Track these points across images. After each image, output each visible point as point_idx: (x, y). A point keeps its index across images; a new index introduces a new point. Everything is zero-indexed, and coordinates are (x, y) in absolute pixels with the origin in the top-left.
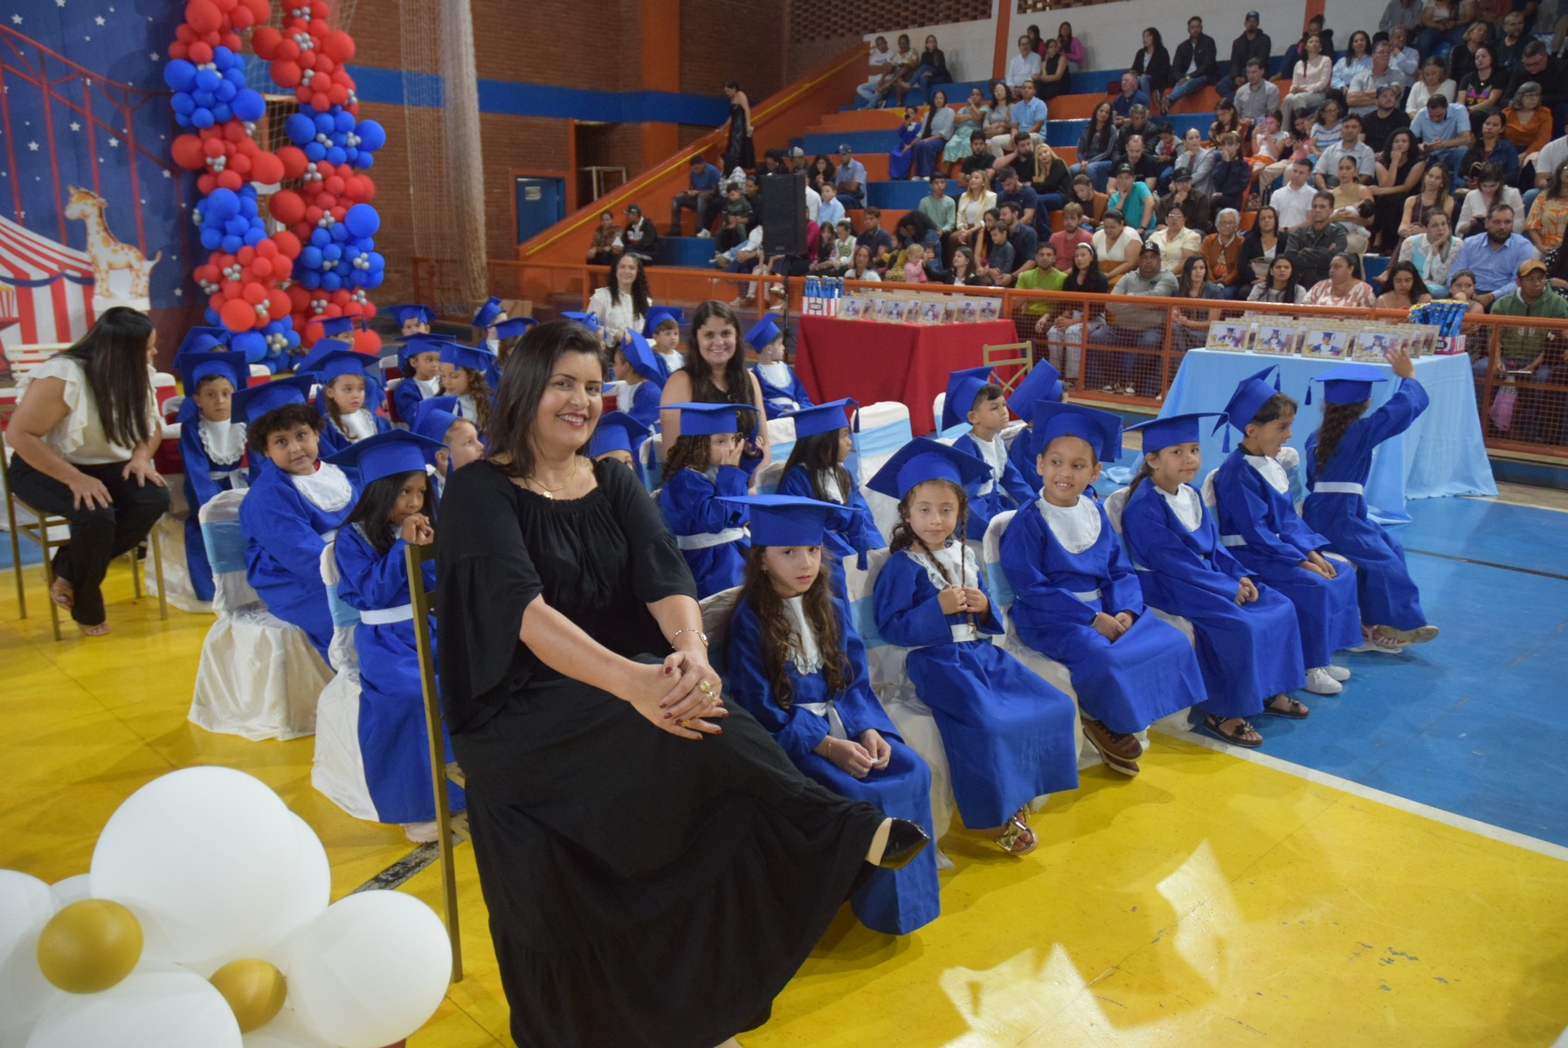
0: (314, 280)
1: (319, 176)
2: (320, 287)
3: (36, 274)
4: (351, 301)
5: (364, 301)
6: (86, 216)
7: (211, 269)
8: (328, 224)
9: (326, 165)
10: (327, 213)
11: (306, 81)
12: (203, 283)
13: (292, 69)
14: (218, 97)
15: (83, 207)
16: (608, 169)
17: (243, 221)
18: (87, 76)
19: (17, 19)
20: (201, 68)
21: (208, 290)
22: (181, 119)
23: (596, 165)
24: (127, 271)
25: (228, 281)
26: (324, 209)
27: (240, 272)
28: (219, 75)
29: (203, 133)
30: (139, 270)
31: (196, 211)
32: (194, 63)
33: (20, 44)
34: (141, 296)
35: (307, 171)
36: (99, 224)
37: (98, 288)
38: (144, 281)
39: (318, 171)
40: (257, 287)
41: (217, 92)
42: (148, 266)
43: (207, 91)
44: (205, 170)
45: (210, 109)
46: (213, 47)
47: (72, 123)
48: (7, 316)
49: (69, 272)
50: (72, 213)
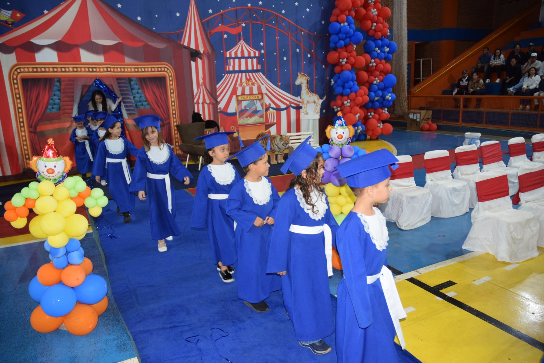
0: (370, 105)
1: (375, 64)
2: (372, 108)
3: (283, 106)
4: (382, 113)
5: (387, 112)
6: (302, 84)
7: (339, 102)
8: (377, 82)
9: (378, 60)
10: (377, 79)
11: (373, 28)
12: (335, 107)
13: (369, 22)
14: (347, 36)
15: (302, 80)
16: (425, 59)
17: (351, 83)
18: (302, 31)
19: (283, 12)
20: (342, 25)
21: (336, 110)
22: (332, 45)
23: (422, 58)
24: (314, 103)
25: (345, 107)
26: (375, 78)
27: (350, 103)
28: (348, 26)
29: (339, 50)
30: (318, 103)
31: (332, 80)
32: (340, 23)
33: (284, 20)
34: (317, 113)
35: (371, 63)
36: (306, 87)
37: (302, 111)
38: (319, 107)
39: (375, 62)
40: (357, 108)
41: (347, 33)
42: (321, 101)
43: (344, 34)
44: (338, 64)
45: (343, 40)
46: (346, 16)
47: (297, 49)
48: (273, 122)
49: (292, 105)
50: (297, 82)
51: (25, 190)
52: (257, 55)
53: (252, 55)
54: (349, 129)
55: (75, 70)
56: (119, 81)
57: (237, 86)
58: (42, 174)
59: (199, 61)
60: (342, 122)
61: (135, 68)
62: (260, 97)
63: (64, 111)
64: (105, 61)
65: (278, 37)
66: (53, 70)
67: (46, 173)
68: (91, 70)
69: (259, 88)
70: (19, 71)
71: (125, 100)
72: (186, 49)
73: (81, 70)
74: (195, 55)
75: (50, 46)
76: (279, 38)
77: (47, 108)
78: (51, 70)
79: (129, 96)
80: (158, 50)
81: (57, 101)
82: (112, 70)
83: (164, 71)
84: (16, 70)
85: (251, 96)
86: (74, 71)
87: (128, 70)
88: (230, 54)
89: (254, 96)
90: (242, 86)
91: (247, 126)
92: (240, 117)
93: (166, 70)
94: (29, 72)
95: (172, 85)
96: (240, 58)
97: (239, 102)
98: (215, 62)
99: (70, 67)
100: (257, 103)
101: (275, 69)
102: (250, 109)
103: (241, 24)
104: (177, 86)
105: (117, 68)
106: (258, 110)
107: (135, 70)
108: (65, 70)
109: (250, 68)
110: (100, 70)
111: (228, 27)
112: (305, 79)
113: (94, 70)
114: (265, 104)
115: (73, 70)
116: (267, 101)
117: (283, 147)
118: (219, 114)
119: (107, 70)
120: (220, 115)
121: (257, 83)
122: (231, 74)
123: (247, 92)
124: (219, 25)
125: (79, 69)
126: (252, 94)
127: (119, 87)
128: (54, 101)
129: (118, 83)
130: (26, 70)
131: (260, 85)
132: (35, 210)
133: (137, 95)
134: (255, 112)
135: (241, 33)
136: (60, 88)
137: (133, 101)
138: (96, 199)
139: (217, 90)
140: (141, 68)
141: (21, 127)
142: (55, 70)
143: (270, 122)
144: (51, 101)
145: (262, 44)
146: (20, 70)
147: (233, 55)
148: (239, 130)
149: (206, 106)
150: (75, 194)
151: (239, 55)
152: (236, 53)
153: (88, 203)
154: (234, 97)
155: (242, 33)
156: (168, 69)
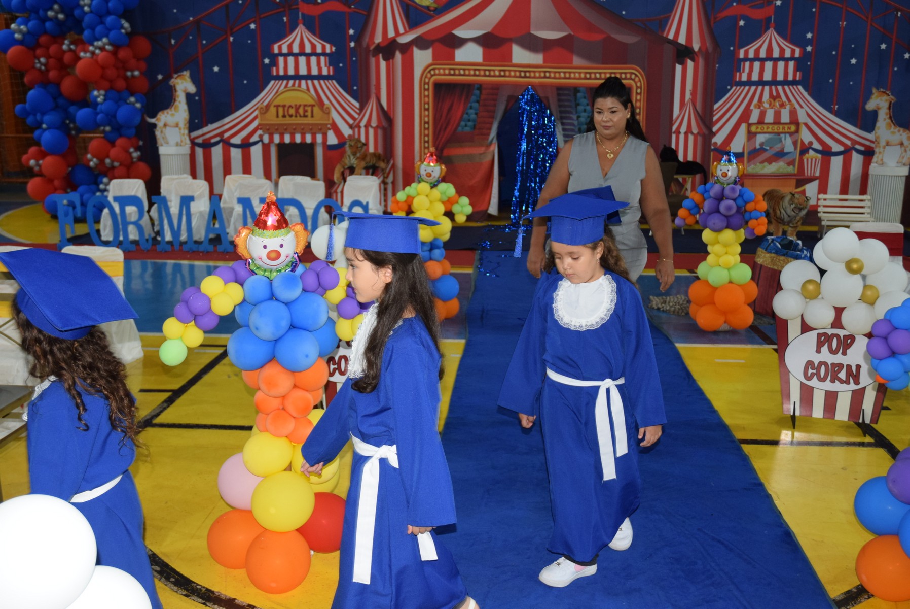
3: (836, 148)
6: (879, 108)
15: (879, 102)
18: (898, 10)
24: (899, 146)
30: (908, 147)
34: (904, 165)
36: (887, 114)
37: (875, 159)
47: (882, 44)
48: (812, 175)
49: (858, 147)
50: (870, 106)
51: (407, 188)
52: (797, 55)
53: (788, 54)
54: (738, 166)
55: (502, 73)
56: (561, 92)
57: (752, 107)
58: (422, 177)
59: (690, 64)
60: (728, 157)
61: (586, 73)
62: (793, 128)
63: (480, 131)
64: (545, 61)
65: (845, 23)
66: (475, 73)
67: (425, 176)
68: (523, 74)
69: (793, 113)
70: (432, 72)
71: (565, 121)
72: (670, 45)
73: (510, 74)
74: (683, 53)
75: (476, 40)
76: (846, 25)
77: (458, 125)
78: (472, 72)
79: (571, 116)
80: (625, 45)
81: (473, 116)
82: (552, 75)
83: (631, 79)
84: (430, 72)
85: (776, 127)
86: (500, 76)
87: (575, 75)
88: (746, 52)
89: (781, 127)
90: (762, 108)
91: (761, 178)
92: (749, 161)
93: (633, 76)
94: (445, 75)
95: (640, 101)
96: (763, 61)
97: (751, 135)
98: (717, 66)
99: (496, 70)
100: (785, 139)
101: (831, 81)
102: (770, 148)
103: (774, 2)
104: (647, 104)
105: (559, 73)
106: (786, 150)
107: (585, 76)
108: (490, 73)
109: (780, 77)
110: (535, 75)
111: (750, 7)
112: (886, 101)
113: (528, 74)
114: (802, 142)
115: (500, 74)
116: (806, 136)
117: (793, 213)
118: (712, 153)
119: (545, 75)
120: (714, 155)
121: (790, 104)
122: (743, 87)
123: (769, 118)
124: (733, 5)
125: (507, 73)
126: (777, 122)
127: (559, 100)
128: (469, 116)
129: (559, 95)
130: (442, 71)
131: (795, 108)
132: (414, 209)
133: (584, 114)
134: (780, 155)
135: (771, 17)
136: (480, 97)
137: (576, 123)
138: (462, 207)
139: (714, 113)
140: (595, 73)
141: (425, 148)
142: (477, 73)
143: (806, 174)
144: (465, 116)
145: (809, 35)
146: (435, 72)
147: (751, 55)
148: (745, 183)
149: (691, 138)
150: (445, 199)
151: (763, 54)
152: (757, 51)
153: (456, 209)
154: (744, 127)
155: (773, 17)
156: (636, 75)
